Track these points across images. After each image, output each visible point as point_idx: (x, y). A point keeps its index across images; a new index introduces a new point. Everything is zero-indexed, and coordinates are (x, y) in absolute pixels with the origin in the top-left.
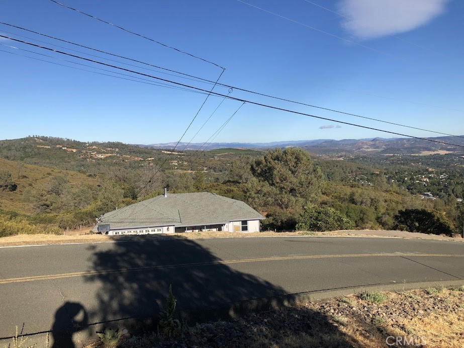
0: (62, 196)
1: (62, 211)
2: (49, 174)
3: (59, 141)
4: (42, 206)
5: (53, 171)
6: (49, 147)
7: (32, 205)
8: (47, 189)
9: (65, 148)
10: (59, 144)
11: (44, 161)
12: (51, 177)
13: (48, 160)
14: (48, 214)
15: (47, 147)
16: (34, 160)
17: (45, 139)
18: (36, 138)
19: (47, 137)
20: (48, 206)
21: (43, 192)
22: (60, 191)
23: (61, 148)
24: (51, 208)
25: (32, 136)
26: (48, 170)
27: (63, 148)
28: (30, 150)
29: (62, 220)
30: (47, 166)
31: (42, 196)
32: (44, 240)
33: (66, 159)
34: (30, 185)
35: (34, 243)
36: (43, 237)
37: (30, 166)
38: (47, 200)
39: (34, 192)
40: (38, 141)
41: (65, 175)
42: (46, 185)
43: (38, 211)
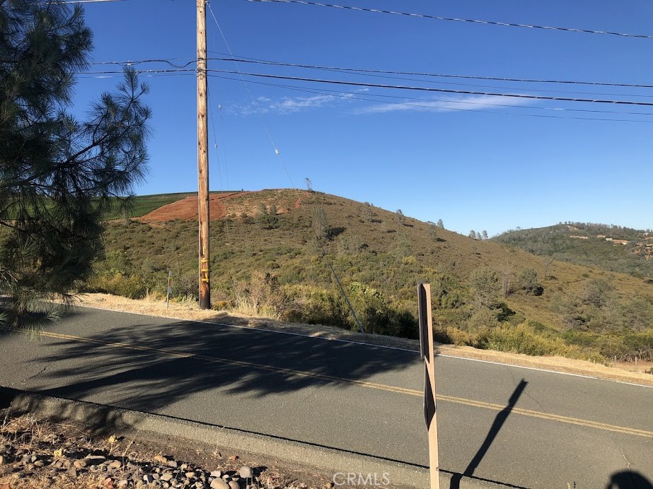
0: (604, 308)
1: (604, 331)
2: (586, 276)
3: (602, 229)
4: (577, 319)
5: (591, 271)
6: (587, 238)
7: (561, 317)
8: (582, 297)
9: (611, 239)
10: (601, 233)
11: (578, 257)
12: (588, 280)
13: (584, 256)
14: (584, 333)
15: (584, 238)
16: (566, 255)
17: (581, 226)
18: (569, 225)
19: (584, 224)
20: (584, 321)
21: (578, 301)
22: (601, 302)
23: (604, 239)
24: (588, 324)
25: (563, 223)
26: (584, 270)
27: (607, 239)
28: (560, 242)
29: (605, 345)
30: (584, 264)
31: (576, 306)
32: (590, 370)
33: (611, 255)
34: (560, 289)
35: (577, 371)
36: (589, 366)
37: (560, 263)
38: (582, 313)
39: (565, 299)
40: (571, 229)
41: (609, 279)
42: (582, 290)
43: (570, 326)
